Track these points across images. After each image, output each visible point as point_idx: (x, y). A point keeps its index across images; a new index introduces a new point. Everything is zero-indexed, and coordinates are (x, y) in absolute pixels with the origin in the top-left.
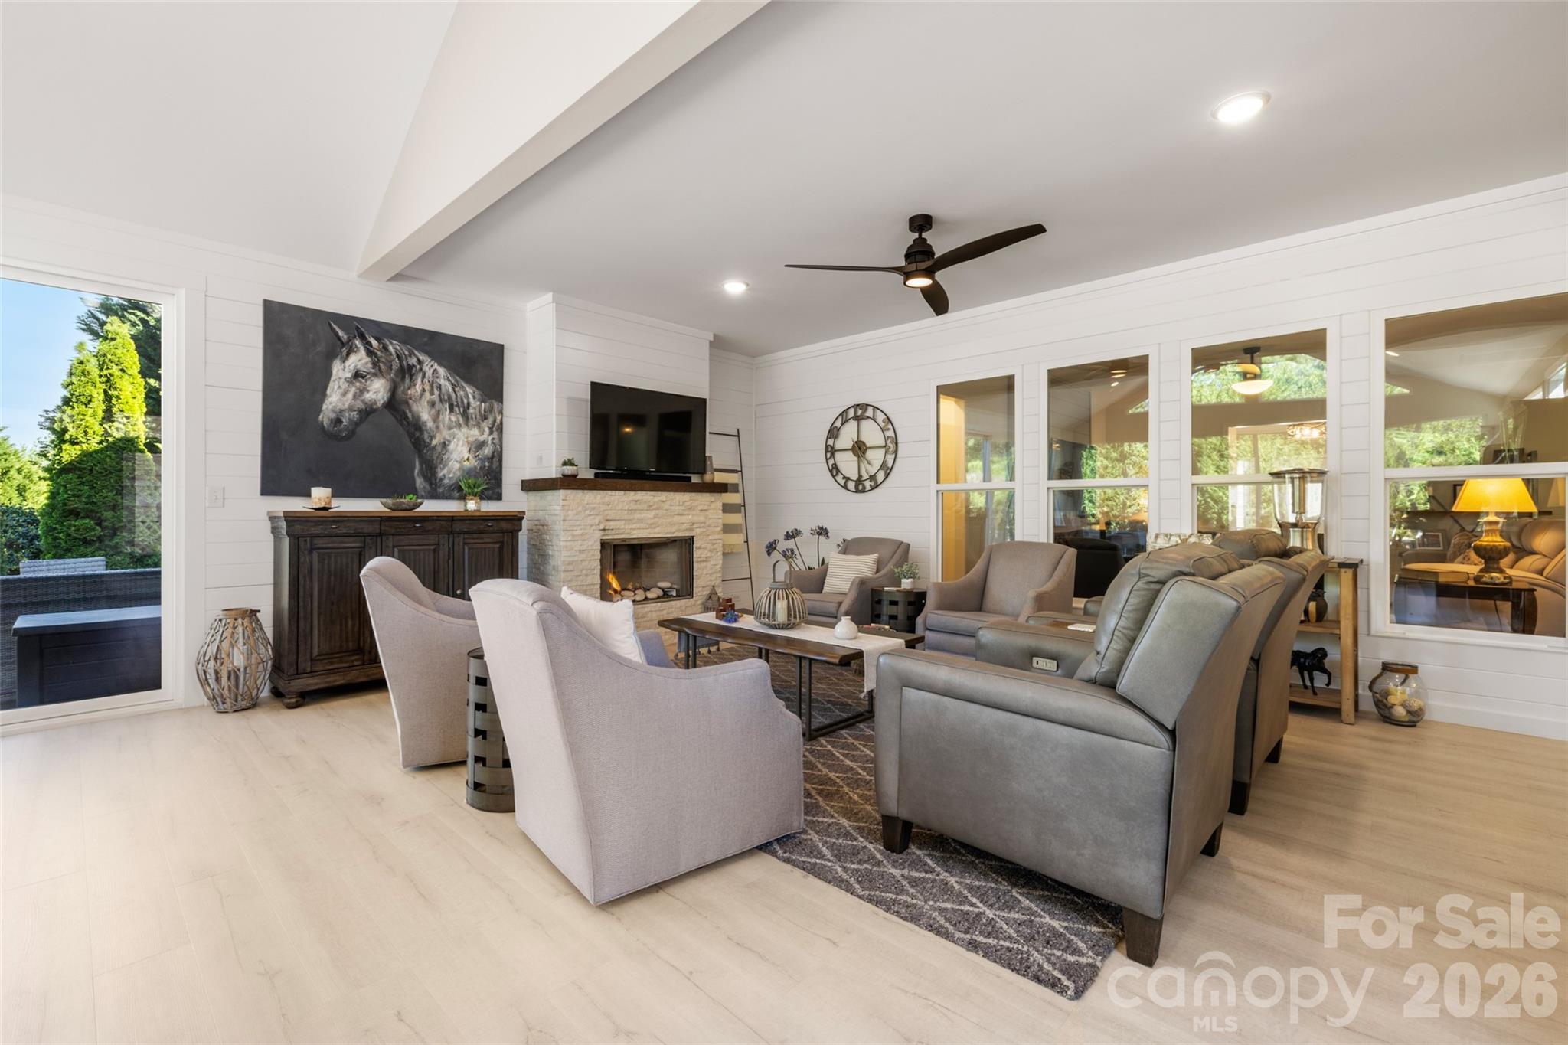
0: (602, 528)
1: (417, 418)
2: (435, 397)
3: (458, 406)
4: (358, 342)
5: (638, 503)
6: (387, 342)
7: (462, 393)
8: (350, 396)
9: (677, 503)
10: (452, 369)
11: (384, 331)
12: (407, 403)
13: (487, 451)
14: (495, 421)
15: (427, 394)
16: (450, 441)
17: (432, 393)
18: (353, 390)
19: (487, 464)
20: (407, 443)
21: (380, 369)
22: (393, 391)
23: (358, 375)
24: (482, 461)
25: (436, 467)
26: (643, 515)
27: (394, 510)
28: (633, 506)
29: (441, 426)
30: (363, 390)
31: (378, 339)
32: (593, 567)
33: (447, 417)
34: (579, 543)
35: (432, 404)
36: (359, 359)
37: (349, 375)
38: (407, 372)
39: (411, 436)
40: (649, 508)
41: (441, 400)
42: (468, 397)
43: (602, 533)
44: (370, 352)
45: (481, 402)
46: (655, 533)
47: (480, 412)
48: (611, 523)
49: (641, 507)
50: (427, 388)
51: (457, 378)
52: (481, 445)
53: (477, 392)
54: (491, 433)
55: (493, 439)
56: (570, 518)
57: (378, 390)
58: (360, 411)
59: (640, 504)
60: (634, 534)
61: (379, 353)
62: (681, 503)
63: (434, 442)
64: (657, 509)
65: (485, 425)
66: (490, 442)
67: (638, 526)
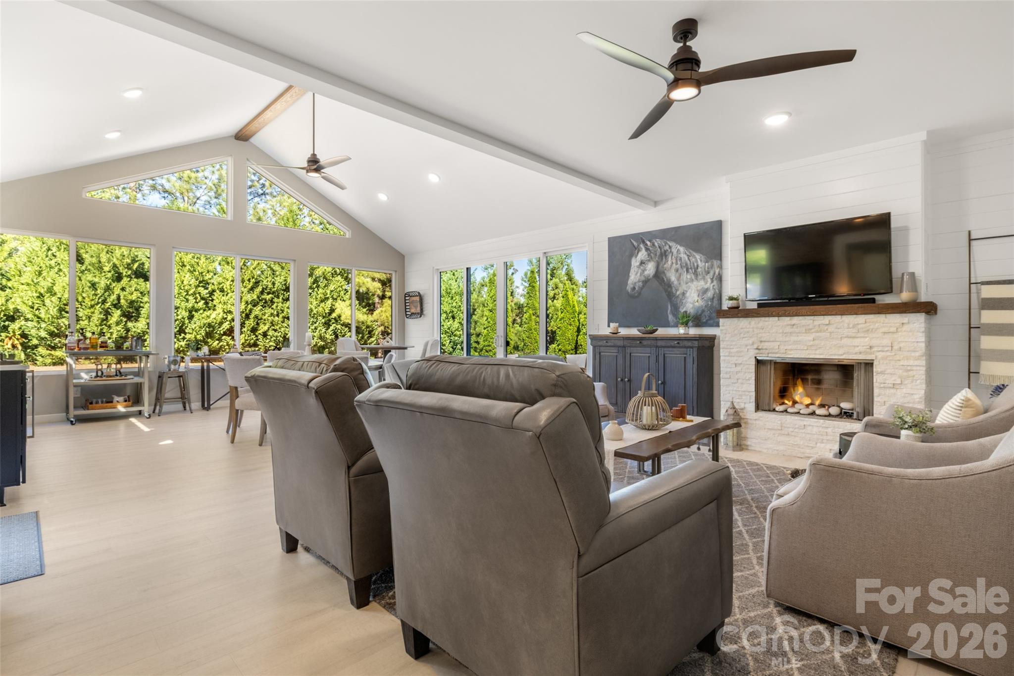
0: (755, 347)
1: (669, 280)
2: (678, 266)
3: (691, 268)
4: (642, 246)
5: (795, 327)
6: (654, 241)
7: (693, 259)
8: (639, 274)
9: (846, 325)
10: (687, 246)
11: (652, 235)
12: (664, 272)
13: (710, 294)
14: (715, 273)
15: (674, 265)
16: (687, 291)
17: (677, 264)
18: (640, 271)
19: (710, 303)
20: (664, 295)
21: (651, 257)
22: (657, 267)
23: (642, 263)
24: (707, 301)
25: (679, 308)
26: (800, 338)
27: (643, 333)
28: (788, 329)
29: (682, 283)
30: (644, 271)
31: (650, 241)
32: (747, 378)
33: (686, 276)
34: (735, 358)
35: (677, 270)
36: (642, 255)
37: (638, 264)
38: (664, 255)
39: (666, 291)
40: (808, 331)
41: (681, 267)
42: (697, 262)
43: (757, 351)
44: (647, 249)
45: (705, 263)
46: (815, 354)
47: (705, 269)
48: (767, 344)
49: (797, 330)
50: (674, 261)
51: (691, 251)
52: (706, 291)
53: (703, 257)
54: (712, 282)
55: (714, 286)
56: (727, 339)
57: (650, 268)
58: (643, 282)
59: (797, 328)
60: (791, 354)
61: (651, 248)
62: (851, 326)
63: (678, 293)
64: (817, 332)
65: (708, 278)
66: (711, 288)
67: (794, 347)
